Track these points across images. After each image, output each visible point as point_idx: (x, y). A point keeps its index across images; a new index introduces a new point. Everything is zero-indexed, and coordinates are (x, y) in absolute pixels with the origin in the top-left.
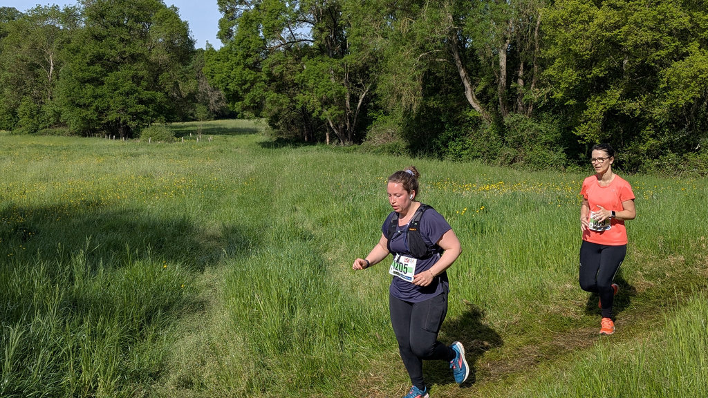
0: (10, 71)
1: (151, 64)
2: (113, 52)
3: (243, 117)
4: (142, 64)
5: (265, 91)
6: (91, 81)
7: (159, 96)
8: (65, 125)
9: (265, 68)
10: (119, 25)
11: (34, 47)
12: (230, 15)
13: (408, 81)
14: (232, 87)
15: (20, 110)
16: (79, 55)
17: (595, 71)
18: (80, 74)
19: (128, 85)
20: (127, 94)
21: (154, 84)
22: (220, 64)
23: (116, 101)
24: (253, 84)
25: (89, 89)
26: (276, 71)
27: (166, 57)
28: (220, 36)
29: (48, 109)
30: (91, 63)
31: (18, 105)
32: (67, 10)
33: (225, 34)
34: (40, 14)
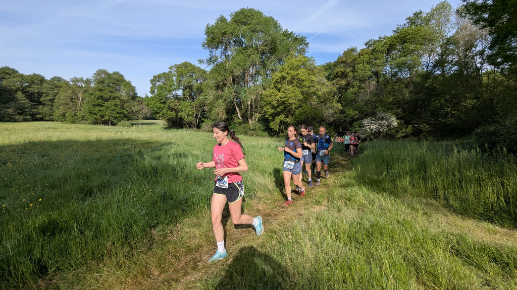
0: (63, 100)
1: (121, 100)
2: (107, 95)
3: (159, 119)
4: (117, 100)
5: (168, 111)
6: (98, 105)
7: (125, 111)
8: (86, 120)
9: (168, 103)
10: (109, 86)
11: (73, 92)
12: (154, 85)
13: (221, 110)
14: (156, 109)
15: (67, 114)
16: (93, 97)
17: (278, 110)
18: (94, 103)
19: (113, 107)
20: (113, 110)
21: (122, 108)
22: (150, 102)
23: (108, 113)
24: (163, 108)
25: (97, 108)
26: (172, 105)
27: (127, 98)
28: (151, 92)
29: (79, 114)
30: (98, 99)
31: (66, 113)
32: (87, 79)
33: (152, 92)
34: (76, 80)
